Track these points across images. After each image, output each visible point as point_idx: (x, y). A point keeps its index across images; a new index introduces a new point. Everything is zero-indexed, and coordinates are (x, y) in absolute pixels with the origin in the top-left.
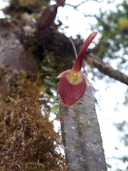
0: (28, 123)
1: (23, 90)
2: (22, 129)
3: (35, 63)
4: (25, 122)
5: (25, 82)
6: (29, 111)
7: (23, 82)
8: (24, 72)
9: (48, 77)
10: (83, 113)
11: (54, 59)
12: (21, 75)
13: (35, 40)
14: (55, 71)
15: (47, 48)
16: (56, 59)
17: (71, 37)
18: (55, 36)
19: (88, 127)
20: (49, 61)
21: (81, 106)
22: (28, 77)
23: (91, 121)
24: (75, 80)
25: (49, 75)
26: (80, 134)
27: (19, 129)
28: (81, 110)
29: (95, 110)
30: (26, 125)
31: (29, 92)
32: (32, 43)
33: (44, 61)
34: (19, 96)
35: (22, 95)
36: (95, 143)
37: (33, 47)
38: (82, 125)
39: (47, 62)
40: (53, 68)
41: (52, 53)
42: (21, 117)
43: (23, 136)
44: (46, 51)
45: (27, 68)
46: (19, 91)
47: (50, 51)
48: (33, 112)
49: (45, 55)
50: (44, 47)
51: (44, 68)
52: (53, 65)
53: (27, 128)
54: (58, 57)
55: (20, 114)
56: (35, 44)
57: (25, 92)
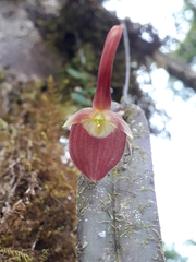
0: (27, 171)
1: (32, 110)
2: (12, 181)
3: (59, 64)
4: (22, 168)
5: (38, 97)
6: (35, 148)
7: (32, 96)
8: (38, 80)
9: (78, 89)
12: (31, 83)
13: (61, 21)
14: (93, 78)
15: (81, 37)
18: (98, 15)
19: (136, 227)
20: (83, 60)
21: (124, 177)
22: (44, 89)
23: (142, 212)
25: (82, 86)
27: (9, 180)
28: (123, 185)
30: (21, 174)
32: (53, 27)
33: (75, 60)
34: (21, 121)
35: (30, 119)
37: (56, 35)
38: (123, 223)
39: (80, 63)
40: (89, 72)
41: (89, 46)
42: (15, 159)
43: (11, 194)
44: (79, 42)
45: (45, 72)
46: (24, 112)
47: (86, 41)
49: (77, 50)
50: (76, 34)
51: (74, 73)
53: (23, 180)
55: (16, 152)
56: (59, 28)
57: (35, 113)
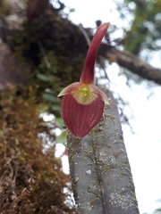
0: (21, 165)
1: (12, 113)
2: (11, 175)
3: (27, 70)
4: (16, 163)
5: (15, 101)
6: (22, 145)
7: (10, 101)
8: (11, 86)
9: (48, 90)
10: (103, 145)
11: (56, 62)
12: (7, 90)
13: (25, 34)
14: (59, 79)
15: (44, 46)
16: (59, 61)
17: (81, 25)
18: (55, 25)
19: (112, 167)
20: (49, 65)
21: (100, 135)
22: (18, 93)
23: (116, 157)
24: (86, 98)
25: (50, 87)
26: (100, 180)
27: (8, 174)
28: (100, 141)
29: (122, 138)
30: (17, 168)
31: (21, 116)
32: (20, 41)
33: (41, 66)
34: (5, 124)
35: (11, 121)
36: (123, 193)
37: (23, 47)
38: (103, 165)
39: (46, 68)
40: (55, 75)
41: (52, 53)
42: (9, 156)
43: (13, 186)
44: (43, 50)
45: (16, 78)
46: (6, 116)
47: (49, 49)
48: (28, 146)
49: (42, 56)
50: (40, 44)
51: (42, 77)
52: (55, 71)
53: (19, 172)
54: (62, 58)
55: (8, 150)
56: (25, 41)
57: (14, 116)
